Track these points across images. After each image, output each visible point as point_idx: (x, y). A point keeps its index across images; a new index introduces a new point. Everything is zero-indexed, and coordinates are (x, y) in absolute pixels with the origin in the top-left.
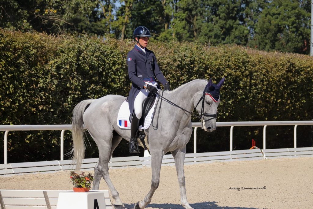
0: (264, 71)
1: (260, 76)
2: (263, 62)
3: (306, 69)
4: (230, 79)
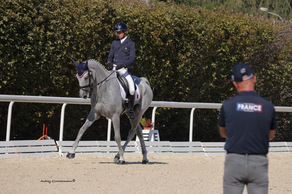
0: (67, 19)
1: (60, 26)
2: (67, 4)
3: (132, 20)
4: (13, 27)
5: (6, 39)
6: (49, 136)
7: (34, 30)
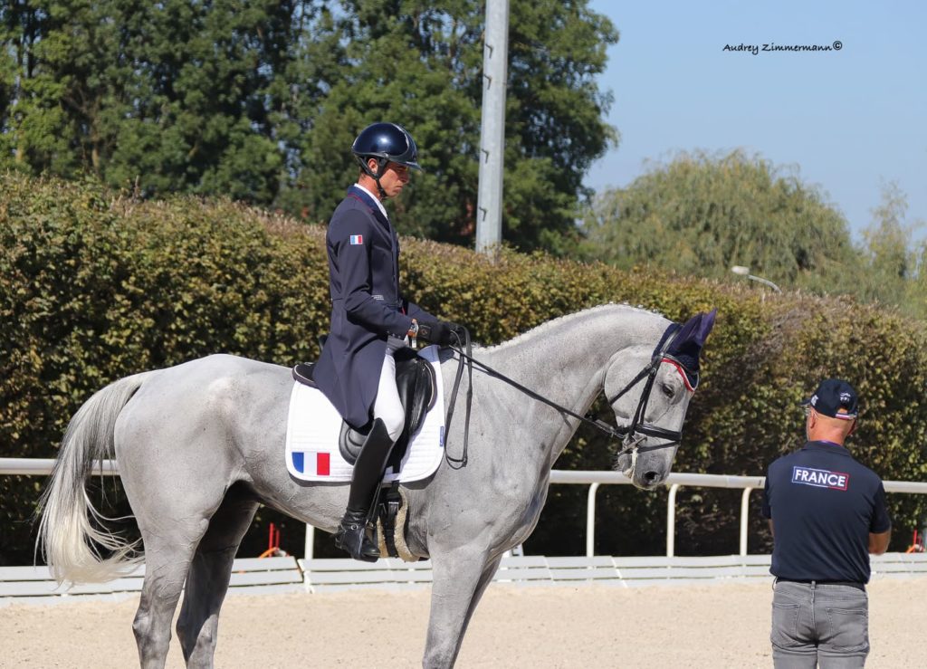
0: (319, 294)
1: (304, 310)
2: (318, 264)
3: (460, 294)
4: (203, 315)
5: (189, 341)
6: (282, 549)
7: (249, 320)
